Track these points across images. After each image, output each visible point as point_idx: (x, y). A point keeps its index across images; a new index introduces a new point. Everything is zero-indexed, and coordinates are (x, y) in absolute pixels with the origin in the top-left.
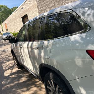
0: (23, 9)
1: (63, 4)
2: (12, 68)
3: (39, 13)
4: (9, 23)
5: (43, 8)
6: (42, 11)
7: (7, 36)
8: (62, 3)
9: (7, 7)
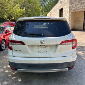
0: (61, 3)
4: (52, 13)
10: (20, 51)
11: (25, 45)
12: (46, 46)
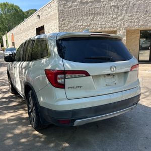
0: (39, 17)
1: (95, 19)
2: (6, 92)
3: (59, 27)
4: (17, 34)
5: (66, 21)
6: (64, 24)
7: (11, 53)
8: (93, 18)
9: (19, 8)
10: (81, 87)
11: (90, 75)
12: (114, 76)
